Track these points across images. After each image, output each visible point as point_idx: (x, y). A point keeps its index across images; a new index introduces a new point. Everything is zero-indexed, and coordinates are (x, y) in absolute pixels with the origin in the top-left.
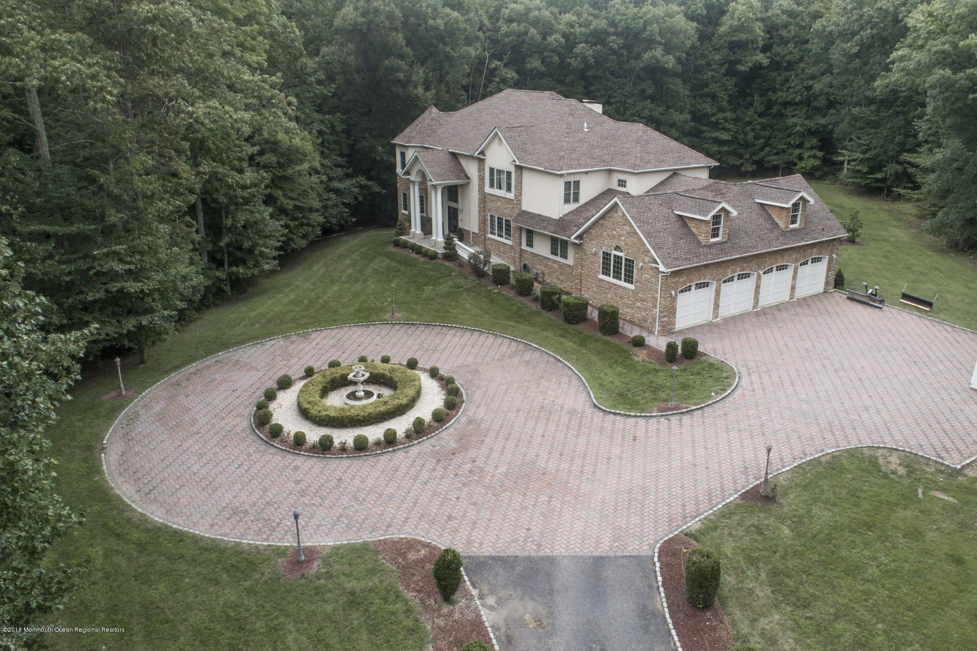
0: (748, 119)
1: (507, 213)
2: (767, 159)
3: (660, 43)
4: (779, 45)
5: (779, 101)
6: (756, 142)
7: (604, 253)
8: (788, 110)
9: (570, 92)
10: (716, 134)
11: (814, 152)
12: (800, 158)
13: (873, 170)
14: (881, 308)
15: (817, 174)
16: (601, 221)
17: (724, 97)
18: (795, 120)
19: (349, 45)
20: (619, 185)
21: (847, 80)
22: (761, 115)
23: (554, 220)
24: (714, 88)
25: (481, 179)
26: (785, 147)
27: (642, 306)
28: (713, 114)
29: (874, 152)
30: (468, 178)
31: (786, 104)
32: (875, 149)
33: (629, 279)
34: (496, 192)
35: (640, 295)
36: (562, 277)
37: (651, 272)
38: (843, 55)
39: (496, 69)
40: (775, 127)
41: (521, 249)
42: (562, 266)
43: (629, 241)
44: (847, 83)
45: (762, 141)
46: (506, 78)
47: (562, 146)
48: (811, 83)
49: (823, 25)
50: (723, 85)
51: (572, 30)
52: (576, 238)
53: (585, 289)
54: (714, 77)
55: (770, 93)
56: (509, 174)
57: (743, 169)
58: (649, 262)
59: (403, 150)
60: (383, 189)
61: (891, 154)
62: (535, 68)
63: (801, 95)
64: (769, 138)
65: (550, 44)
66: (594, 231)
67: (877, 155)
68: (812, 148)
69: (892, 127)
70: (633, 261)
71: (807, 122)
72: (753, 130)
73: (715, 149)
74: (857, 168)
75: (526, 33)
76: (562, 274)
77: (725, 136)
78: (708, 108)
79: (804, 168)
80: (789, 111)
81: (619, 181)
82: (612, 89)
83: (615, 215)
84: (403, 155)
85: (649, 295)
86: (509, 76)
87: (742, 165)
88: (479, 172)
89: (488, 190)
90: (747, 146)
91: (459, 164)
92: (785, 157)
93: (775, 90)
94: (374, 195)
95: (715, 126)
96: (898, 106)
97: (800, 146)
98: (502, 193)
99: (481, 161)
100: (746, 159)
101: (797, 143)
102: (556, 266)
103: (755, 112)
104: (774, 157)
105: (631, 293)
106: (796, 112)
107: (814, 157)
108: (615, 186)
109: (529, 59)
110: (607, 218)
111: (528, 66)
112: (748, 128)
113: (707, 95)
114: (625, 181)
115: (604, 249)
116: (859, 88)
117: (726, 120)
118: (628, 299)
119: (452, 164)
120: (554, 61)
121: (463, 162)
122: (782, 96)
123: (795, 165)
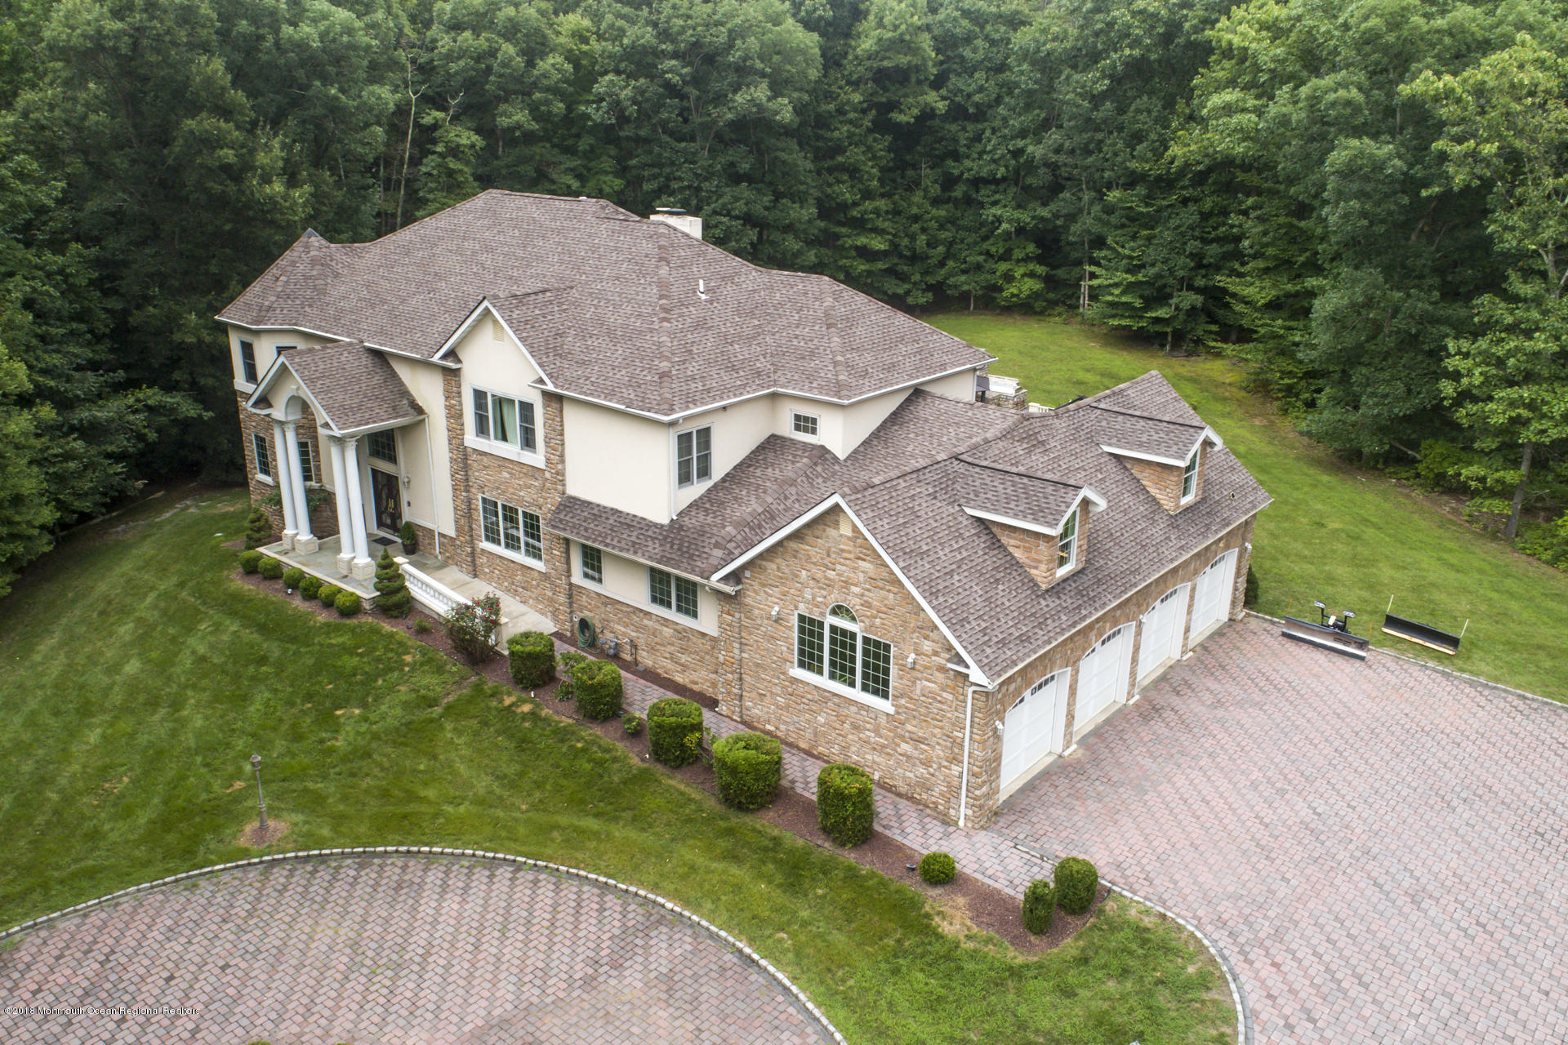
0: (915, 210)
1: (525, 498)
2: (951, 282)
3: (763, 75)
4: (959, 75)
5: (966, 175)
6: (932, 252)
7: (802, 618)
8: (982, 192)
9: (589, 170)
10: (862, 241)
11: (1031, 266)
12: (1009, 277)
13: (1150, 302)
14: (1362, 659)
15: (1039, 305)
16: (793, 545)
17: (871, 170)
18: (997, 211)
19: (91, 85)
20: (798, 428)
21: (1091, 140)
22: (936, 202)
23: (655, 525)
24: (855, 155)
25: (455, 415)
26: (981, 258)
27: (916, 753)
28: (855, 204)
29: (1152, 271)
30: (420, 411)
31: (977, 182)
32: (1153, 265)
33: (877, 683)
34: (492, 445)
35: (909, 727)
36: (684, 658)
37: (940, 677)
38: (1080, 95)
39: (435, 127)
40: (961, 222)
41: (571, 584)
42: (683, 633)
43: (874, 597)
44: (1092, 146)
45: (941, 249)
46: (458, 146)
47: (660, 345)
48: (1020, 143)
49: (1036, 41)
50: (869, 148)
51: (585, 48)
52: (725, 579)
53: (754, 695)
54: (854, 134)
55: (950, 163)
56: (527, 409)
57: (910, 300)
58: (936, 653)
59: (248, 338)
61: (1181, 273)
62: (519, 126)
63: (1006, 167)
64: (951, 244)
65: (545, 76)
66: (774, 566)
67: (1159, 276)
68: (1026, 259)
69: (1179, 227)
70: (887, 647)
71: (1017, 214)
72: (924, 230)
73: (863, 267)
74: (1124, 299)
75: (493, 53)
76: (683, 650)
77: (878, 244)
78: (845, 192)
79: (1017, 296)
80: (984, 194)
81: (798, 417)
83: (831, 532)
84: (248, 351)
85: (937, 731)
86: (464, 141)
87: (908, 293)
88: (447, 398)
89: (471, 439)
90: (914, 258)
91: (394, 375)
92: (983, 278)
93: (957, 157)
95: (859, 225)
96: (1183, 188)
97: (1006, 257)
98: (511, 450)
99: (452, 375)
100: (915, 284)
101: (1001, 251)
102: (668, 631)
103: (925, 197)
104: (963, 278)
105: (883, 720)
106: (997, 196)
107: (1032, 275)
108: (786, 428)
109: (503, 107)
110: (810, 539)
111: (503, 122)
112: (916, 227)
113: (843, 168)
114: (814, 421)
115: (803, 609)
116: (1116, 154)
117: (876, 211)
118: (877, 731)
119: (377, 380)
120: (555, 110)
121: (404, 373)
122: (973, 166)
123: (1001, 290)
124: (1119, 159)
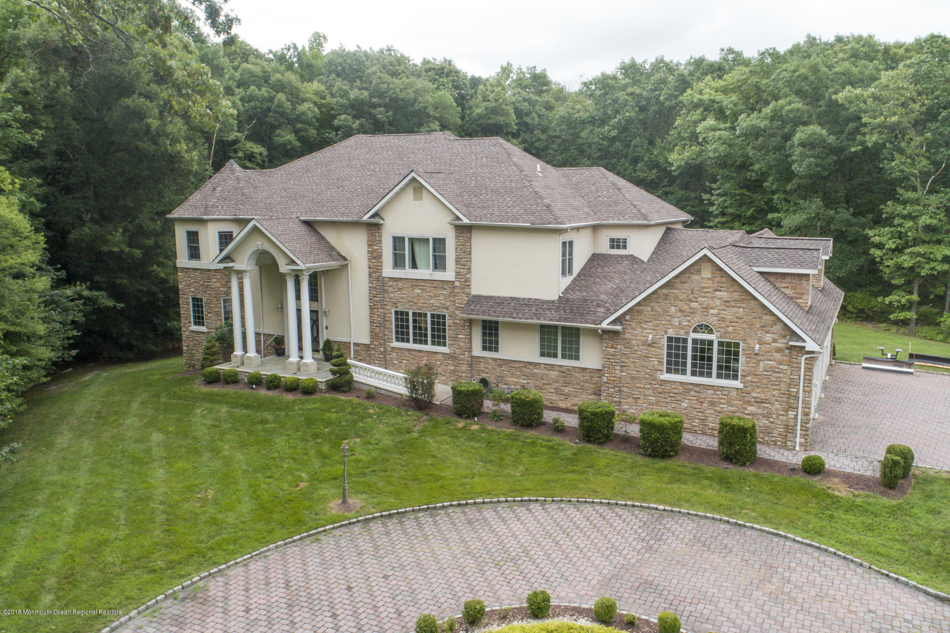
1: (432, 304)
7: (670, 339)
14: (912, 373)
16: (665, 291)
20: (612, 247)
23: (548, 302)
25: (375, 257)
27: (760, 411)
30: (345, 259)
33: (728, 369)
34: (408, 273)
35: (755, 395)
36: (566, 390)
37: (778, 356)
39: (236, 142)
41: (472, 357)
42: (565, 372)
43: (728, 314)
46: (252, 153)
47: (536, 192)
51: (324, 101)
52: (614, 322)
53: (630, 400)
56: (439, 243)
58: (775, 341)
59: (193, 228)
60: (119, 301)
62: (290, 142)
65: (303, 114)
66: (649, 309)
70: (737, 345)
75: (271, 99)
76: (566, 384)
81: (612, 240)
83: (696, 277)
84: (193, 237)
85: (775, 392)
88: (369, 246)
89: (388, 271)
91: (323, 238)
94: (100, 311)
98: (425, 272)
99: (373, 227)
102: (554, 374)
105: (734, 394)
108: (604, 248)
110: (679, 285)
114: (625, 241)
115: (671, 333)
118: (729, 404)
119: (313, 239)
121: (331, 236)
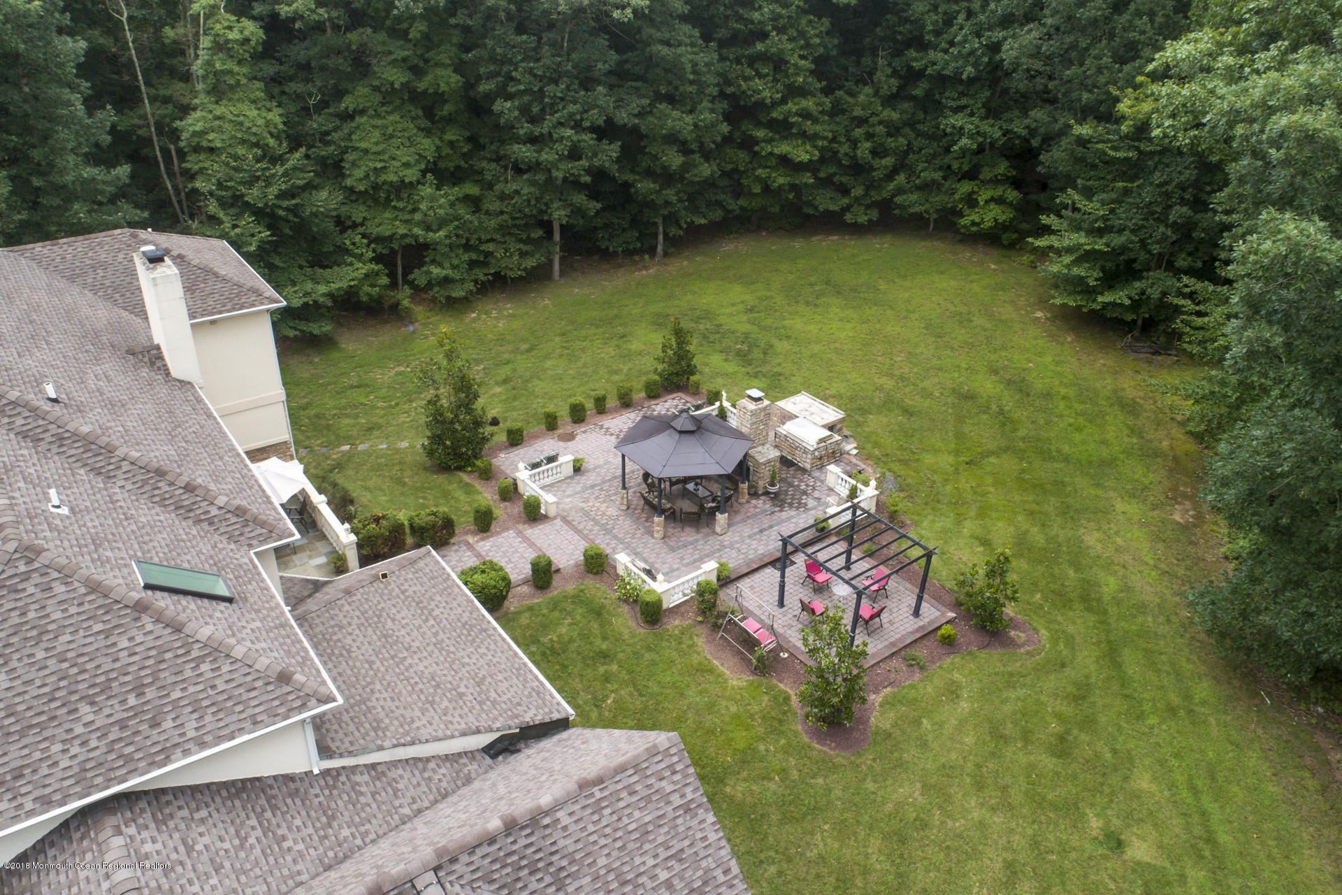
0: (858, 112)
2: (898, 199)
5: (929, 71)
6: (877, 163)
8: (947, 94)
9: (426, 61)
10: (784, 148)
11: (998, 192)
12: (971, 201)
13: (1111, 280)
15: (1006, 237)
17: (800, 66)
18: (958, 120)
21: (1073, 46)
22: (891, 100)
24: (777, 43)
26: (938, 175)
28: (775, 104)
29: (1118, 240)
31: (943, 81)
32: (1121, 231)
40: (920, 127)
44: (1073, 54)
45: (888, 161)
48: (999, 34)
50: (802, 34)
54: (780, 16)
55: (912, 53)
57: (848, 217)
61: (1156, 249)
62: (300, 15)
63: (975, 65)
64: (906, 153)
67: (1124, 249)
68: (995, 181)
69: (1166, 183)
71: (985, 127)
72: (869, 136)
73: (781, 180)
77: (802, 154)
78: (763, 89)
79: (978, 224)
80: (949, 98)
82: (510, 62)
86: (237, 34)
87: (847, 209)
90: (858, 169)
92: (938, 199)
93: (923, 46)
95: (783, 128)
97: (971, 175)
100: (857, 199)
101: (966, 168)
103: (876, 94)
104: (914, 197)
106: (964, 101)
107: (1000, 201)
111: (284, 10)
112: (858, 132)
113: (764, 57)
117: (806, 115)
122: (938, 60)
123: (961, 214)
124: (1102, 79)
